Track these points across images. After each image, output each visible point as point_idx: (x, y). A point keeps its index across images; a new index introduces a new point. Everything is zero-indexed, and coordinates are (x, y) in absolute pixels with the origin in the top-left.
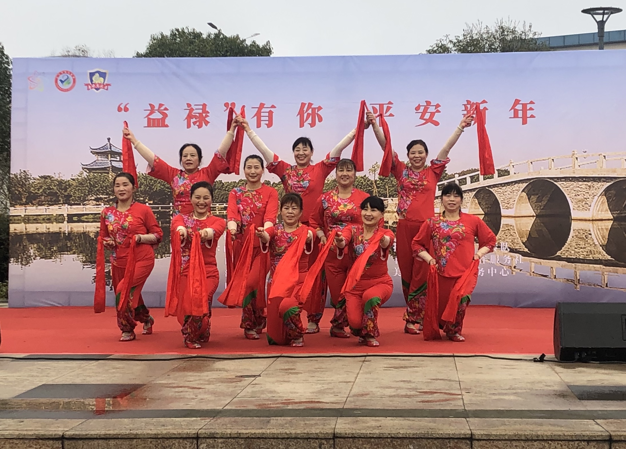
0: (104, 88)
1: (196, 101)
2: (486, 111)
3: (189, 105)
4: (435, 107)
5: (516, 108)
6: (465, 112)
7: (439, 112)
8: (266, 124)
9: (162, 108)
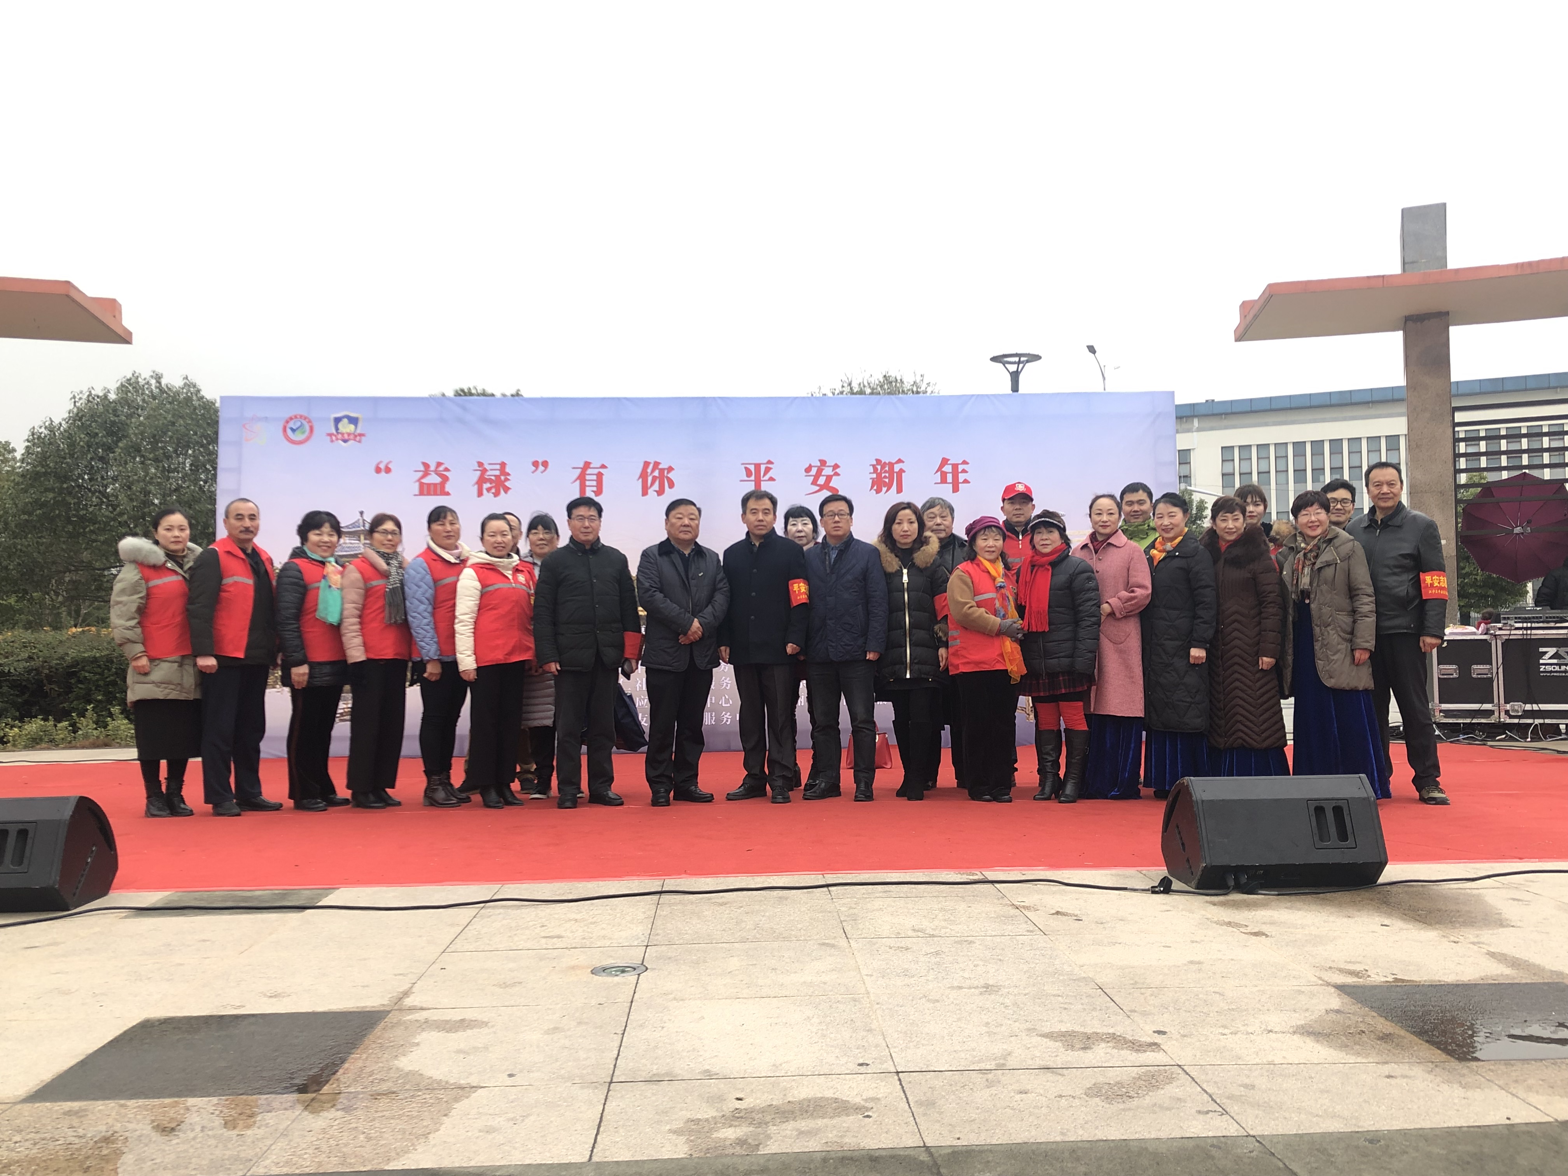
0: (355, 440)
1: (491, 459)
2: (903, 472)
3: (480, 464)
4: (831, 468)
5: (943, 469)
6: (874, 476)
7: (839, 475)
9: (441, 468)
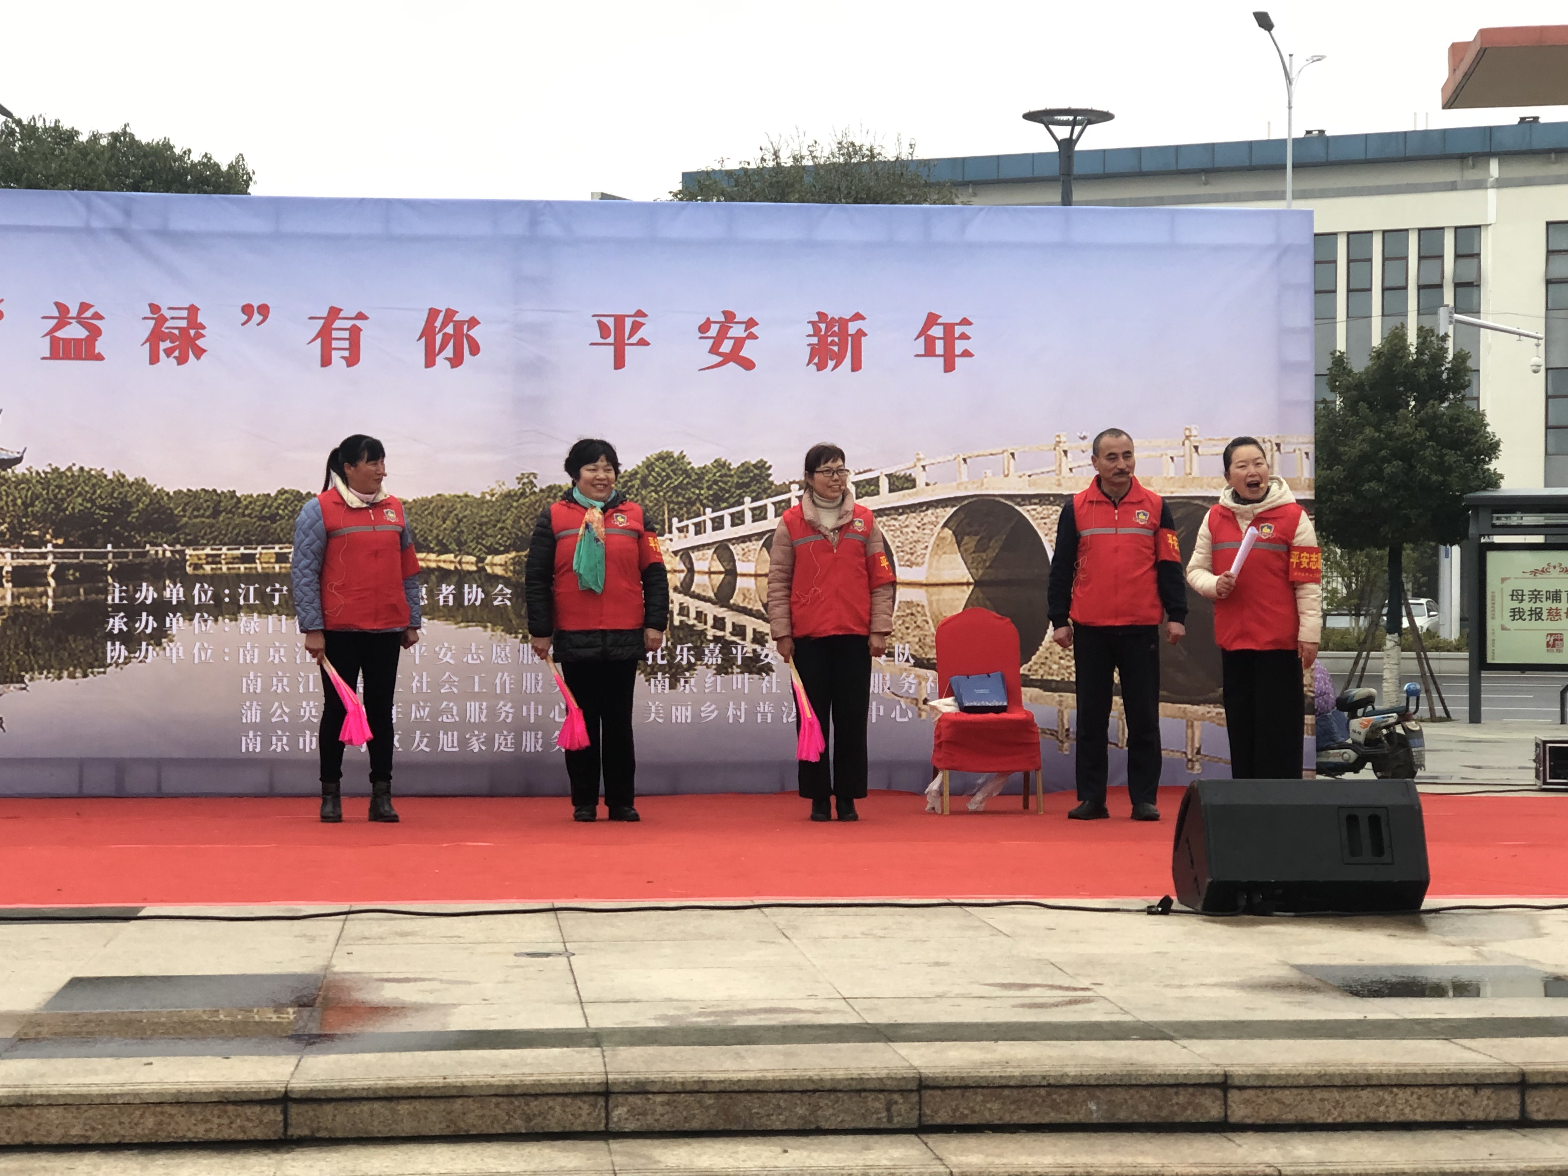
1: (174, 299)
2: (863, 339)
3: (155, 308)
4: (744, 326)
5: (931, 333)
6: (815, 340)
7: (755, 337)
8: (343, 357)
9: (88, 314)
